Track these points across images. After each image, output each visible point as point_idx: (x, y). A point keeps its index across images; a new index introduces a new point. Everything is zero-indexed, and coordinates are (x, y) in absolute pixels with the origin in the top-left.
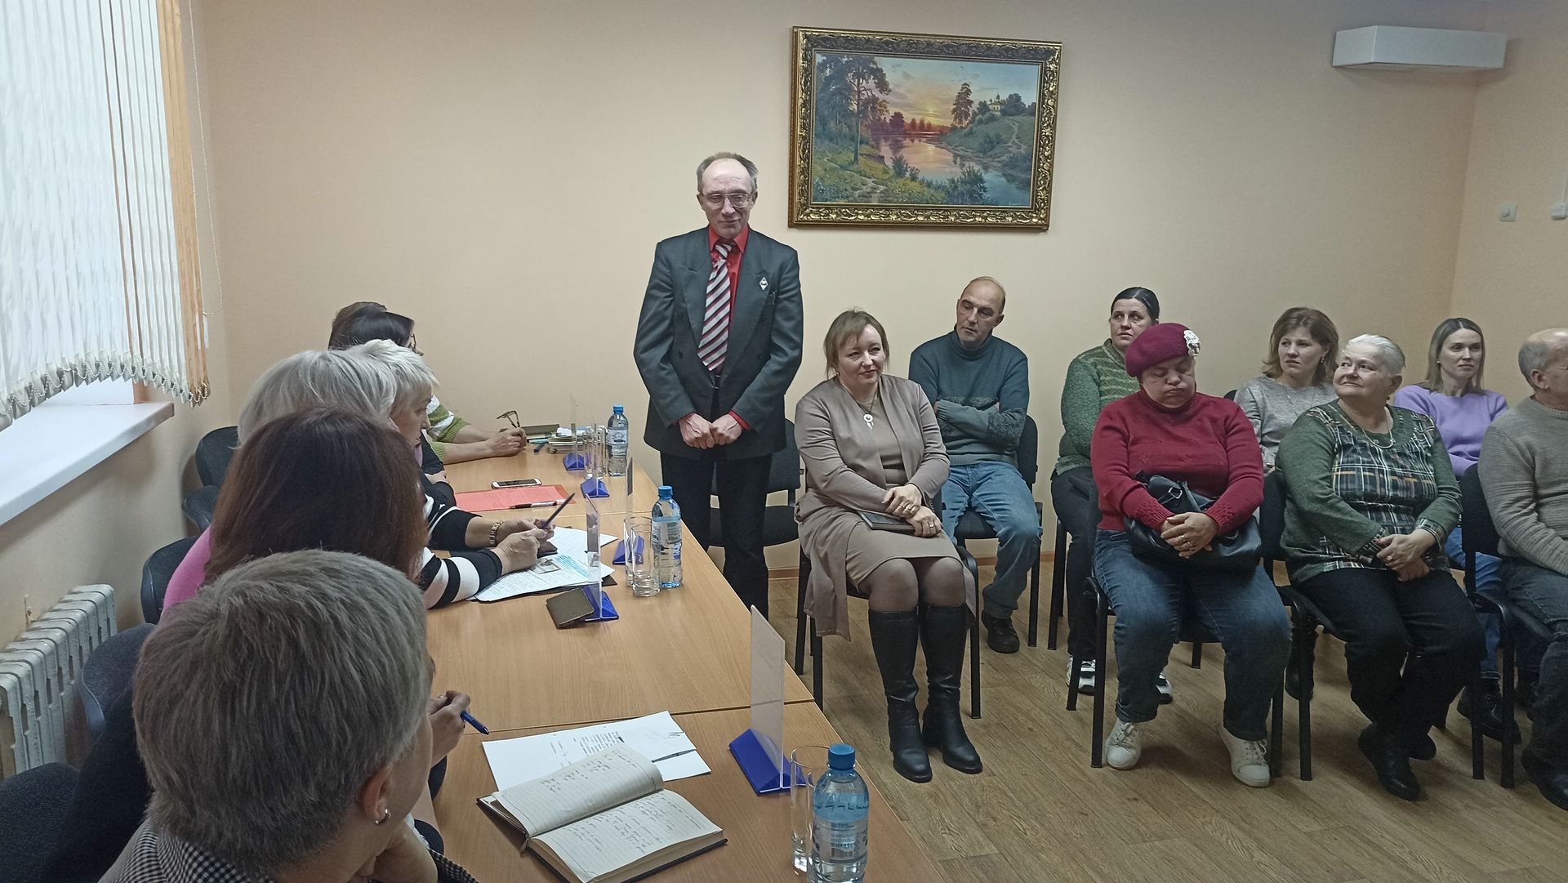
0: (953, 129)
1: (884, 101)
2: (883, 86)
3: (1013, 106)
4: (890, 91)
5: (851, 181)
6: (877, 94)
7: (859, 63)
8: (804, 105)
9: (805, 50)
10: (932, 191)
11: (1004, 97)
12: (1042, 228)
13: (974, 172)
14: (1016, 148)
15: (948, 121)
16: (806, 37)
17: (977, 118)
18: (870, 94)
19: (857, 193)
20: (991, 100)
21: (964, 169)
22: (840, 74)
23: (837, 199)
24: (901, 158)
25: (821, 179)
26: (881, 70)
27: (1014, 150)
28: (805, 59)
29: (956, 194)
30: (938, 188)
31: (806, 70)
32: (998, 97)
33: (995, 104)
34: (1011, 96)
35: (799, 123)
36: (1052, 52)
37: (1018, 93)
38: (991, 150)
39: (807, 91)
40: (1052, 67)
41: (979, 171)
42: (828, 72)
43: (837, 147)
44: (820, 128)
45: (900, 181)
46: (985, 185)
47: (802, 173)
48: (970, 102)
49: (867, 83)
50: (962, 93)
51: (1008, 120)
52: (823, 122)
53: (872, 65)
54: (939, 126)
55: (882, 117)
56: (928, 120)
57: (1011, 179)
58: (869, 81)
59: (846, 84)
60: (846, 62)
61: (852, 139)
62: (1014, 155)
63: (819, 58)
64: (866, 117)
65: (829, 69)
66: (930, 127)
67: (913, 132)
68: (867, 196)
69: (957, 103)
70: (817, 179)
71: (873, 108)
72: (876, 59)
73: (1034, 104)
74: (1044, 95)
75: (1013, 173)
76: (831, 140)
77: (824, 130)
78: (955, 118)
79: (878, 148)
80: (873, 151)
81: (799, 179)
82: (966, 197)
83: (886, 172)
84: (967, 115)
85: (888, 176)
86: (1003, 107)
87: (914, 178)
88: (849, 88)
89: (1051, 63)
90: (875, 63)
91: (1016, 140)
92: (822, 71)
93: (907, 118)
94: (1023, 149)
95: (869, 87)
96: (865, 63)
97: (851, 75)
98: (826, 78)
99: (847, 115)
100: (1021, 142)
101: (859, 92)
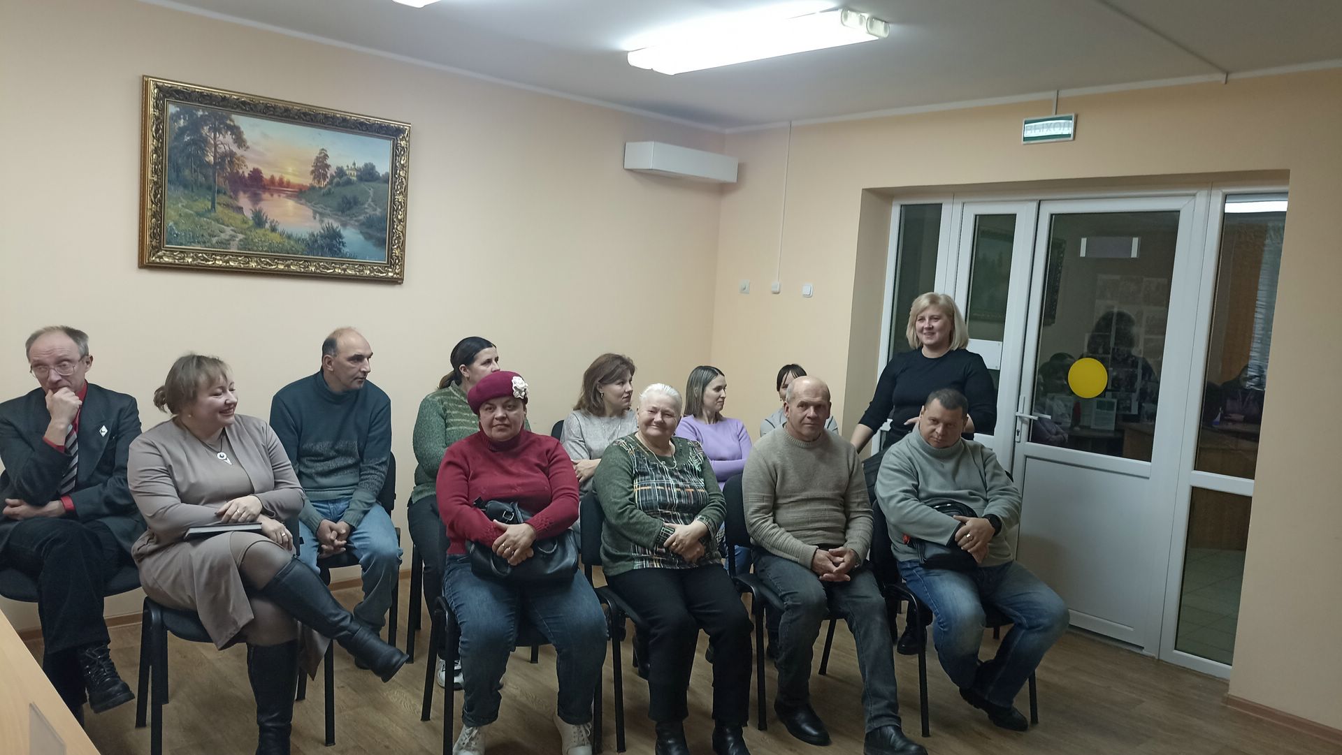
0: (312, 188)
1: (242, 156)
2: (240, 141)
3: (368, 174)
4: (248, 148)
5: (208, 228)
6: (234, 148)
7: (215, 118)
8: (156, 151)
9: (157, 99)
10: (292, 243)
11: (360, 164)
12: (396, 281)
13: (332, 227)
14: (371, 210)
15: (308, 181)
16: (157, 87)
17: (335, 180)
18: (227, 148)
19: (214, 240)
20: (348, 166)
21: (324, 225)
22: (195, 126)
23: (193, 244)
24: (260, 211)
25: (176, 224)
26: (238, 128)
27: (370, 211)
28: (156, 107)
29: (316, 246)
30: (298, 240)
31: (157, 118)
32: (354, 164)
33: (351, 169)
34: (366, 165)
35: (150, 168)
36: (403, 131)
38: (349, 209)
39: (159, 137)
40: (403, 143)
41: (337, 227)
42: (182, 122)
43: (193, 195)
44: (174, 176)
45: (260, 231)
46: (344, 240)
47: (154, 216)
48: (328, 166)
49: (224, 137)
50: (320, 158)
51: (364, 186)
52: (177, 169)
53: (228, 122)
54: (299, 185)
55: (241, 171)
56: (287, 178)
57: (368, 237)
58: (226, 136)
59: (201, 136)
60: (201, 116)
61: (209, 188)
62: (370, 216)
63: (172, 109)
64: (223, 168)
65: (182, 120)
66: (289, 185)
67: (272, 188)
68: (225, 243)
69: (316, 166)
70: (171, 224)
71: (231, 162)
72: (233, 116)
73: (387, 174)
74: (396, 166)
75: (370, 231)
76: (185, 186)
77: (178, 176)
78: (314, 178)
79: (236, 198)
80: (230, 201)
81: (150, 222)
82: (326, 250)
83: (245, 222)
84: (325, 176)
85: (246, 226)
86: (359, 173)
87: (273, 229)
88: (205, 141)
89: (401, 140)
90: (231, 120)
91: (372, 204)
92: (176, 121)
93: (266, 174)
94: (378, 212)
95: (226, 141)
96: (222, 120)
97: (206, 128)
98: (179, 128)
99: (204, 165)
100: (376, 205)
101: (216, 146)
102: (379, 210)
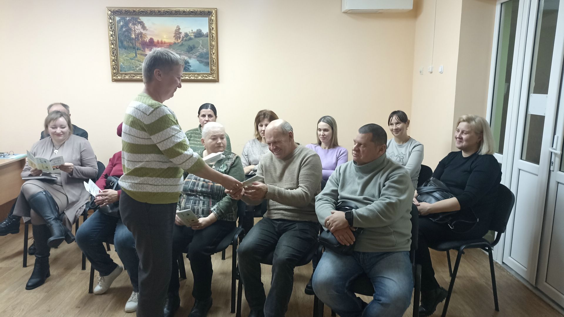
0: (175, 43)
1: (145, 33)
2: (144, 28)
3: (199, 34)
4: (147, 30)
5: (135, 64)
6: (142, 31)
7: (133, 19)
8: (112, 36)
9: (111, 15)
11: (195, 30)
12: (215, 81)
14: (202, 50)
15: (172, 40)
16: (110, 10)
17: (184, 39)
18: (139, 31)
19: (138, 69)
20: (189, 32)
22: (126, 24)
23: (130, 71)
25: (123, 63)
26: (142, 22)
28: (110, 19)
31: (111, 22)
32: (192, 30)
33: (191, 33)
34: (197, 30)
35: (110, 42)
36: (212, 12)
37: (200, 28)
38: (191, 51)
39: (113, 30)
40: (213, 18)
41: (187, 59)
42: (122, 23)
43: (128, 51)
44: (120, 45)
46: (190, 64)
47: (114, 61)
48: (180, 33)
50: (177, 30)
51: (197, 39)
52: (122, 42)
53: (139, 20)
54: (169, 42)
55: (145, 40)
56: (164, 40)
57: (201, 62)
58: (138, 26)
59: (129, 27)
60: (128, 20)
61: (134, 48)
62: (201, 53)
63: (117, 18)
64: (138, 40)
65: (122, 22)
66: (165, 43)
67: (158, 45)
69: (175, 33)
70: (121, 63)
71: (141, 37)
72: (140, 18)
73: (207, 33)
74: (210, 29)
75: (202, 59)
76: (125, 49)
77: (122, 45)
78: (175, 39)
80: (142, 53)
81: (112, 63)
84: (180, 38)
86: (195, 34)
88: (131, 29)
89: (212, 16)
90: (139, 19)
91: (201, 47)
92: (119, 23)
93: (155, 40)
94: (205, 50)
95: (138, 28)
96: (136, 20)
97: (131, 24)
98: (121, 26)
99: (131, 39)
100: (203, 47)
101: (135, 31)
102: (205, 49)
